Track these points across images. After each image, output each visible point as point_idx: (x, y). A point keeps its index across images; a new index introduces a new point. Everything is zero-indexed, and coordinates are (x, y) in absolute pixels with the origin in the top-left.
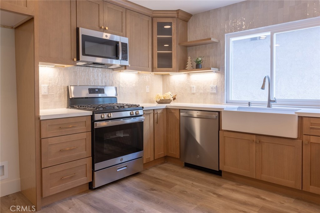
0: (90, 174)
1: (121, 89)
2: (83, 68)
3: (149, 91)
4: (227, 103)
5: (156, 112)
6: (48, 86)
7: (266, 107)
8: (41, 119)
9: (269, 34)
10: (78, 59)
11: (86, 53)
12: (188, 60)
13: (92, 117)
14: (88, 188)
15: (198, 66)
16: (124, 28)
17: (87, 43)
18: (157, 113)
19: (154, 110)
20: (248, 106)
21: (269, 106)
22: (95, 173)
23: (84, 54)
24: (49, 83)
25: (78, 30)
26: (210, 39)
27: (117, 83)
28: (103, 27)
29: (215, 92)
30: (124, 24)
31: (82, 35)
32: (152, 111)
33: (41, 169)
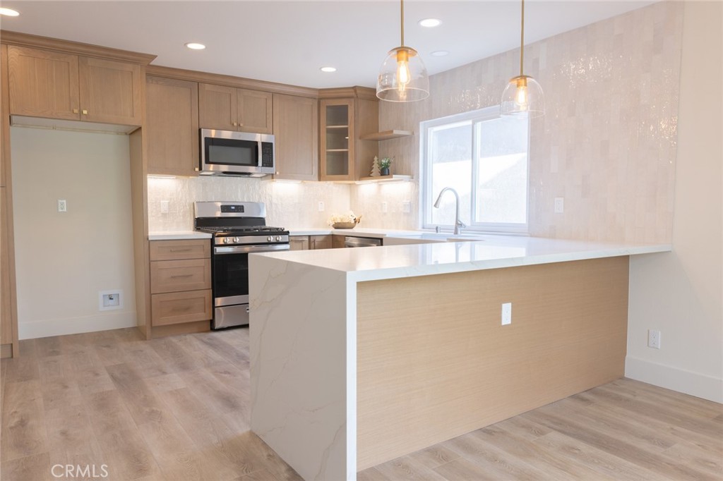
0: (209, 311)
1: (273, 205)
2: (212, 178)
3: (323, 210)
4: (423, 228)
5: (312, 239)
6: (169, 203)
7: (453, 234)
8: (150, 239)
9: (470, 123)
10: (200, 169)
11: (211, 160)
12: (374, 162)
13: (212, 240)
14: (209, 329)
15: (385, 172)
16: (270, 121)
17: (211, 148)
18: (314, 241)
19: (309, 236)
20: (435, 233)
21: (456, 233)
22: (216, 309)
23: (208, 162)
24: (171, 199)
25: (200, 130)
26: (392, 131)
27: (267, 197)
28: (235, 124)
29: (409, 211)
30: (270, 116)
31: (206, 138)
32: (307, 239)
33: (151, 294)
